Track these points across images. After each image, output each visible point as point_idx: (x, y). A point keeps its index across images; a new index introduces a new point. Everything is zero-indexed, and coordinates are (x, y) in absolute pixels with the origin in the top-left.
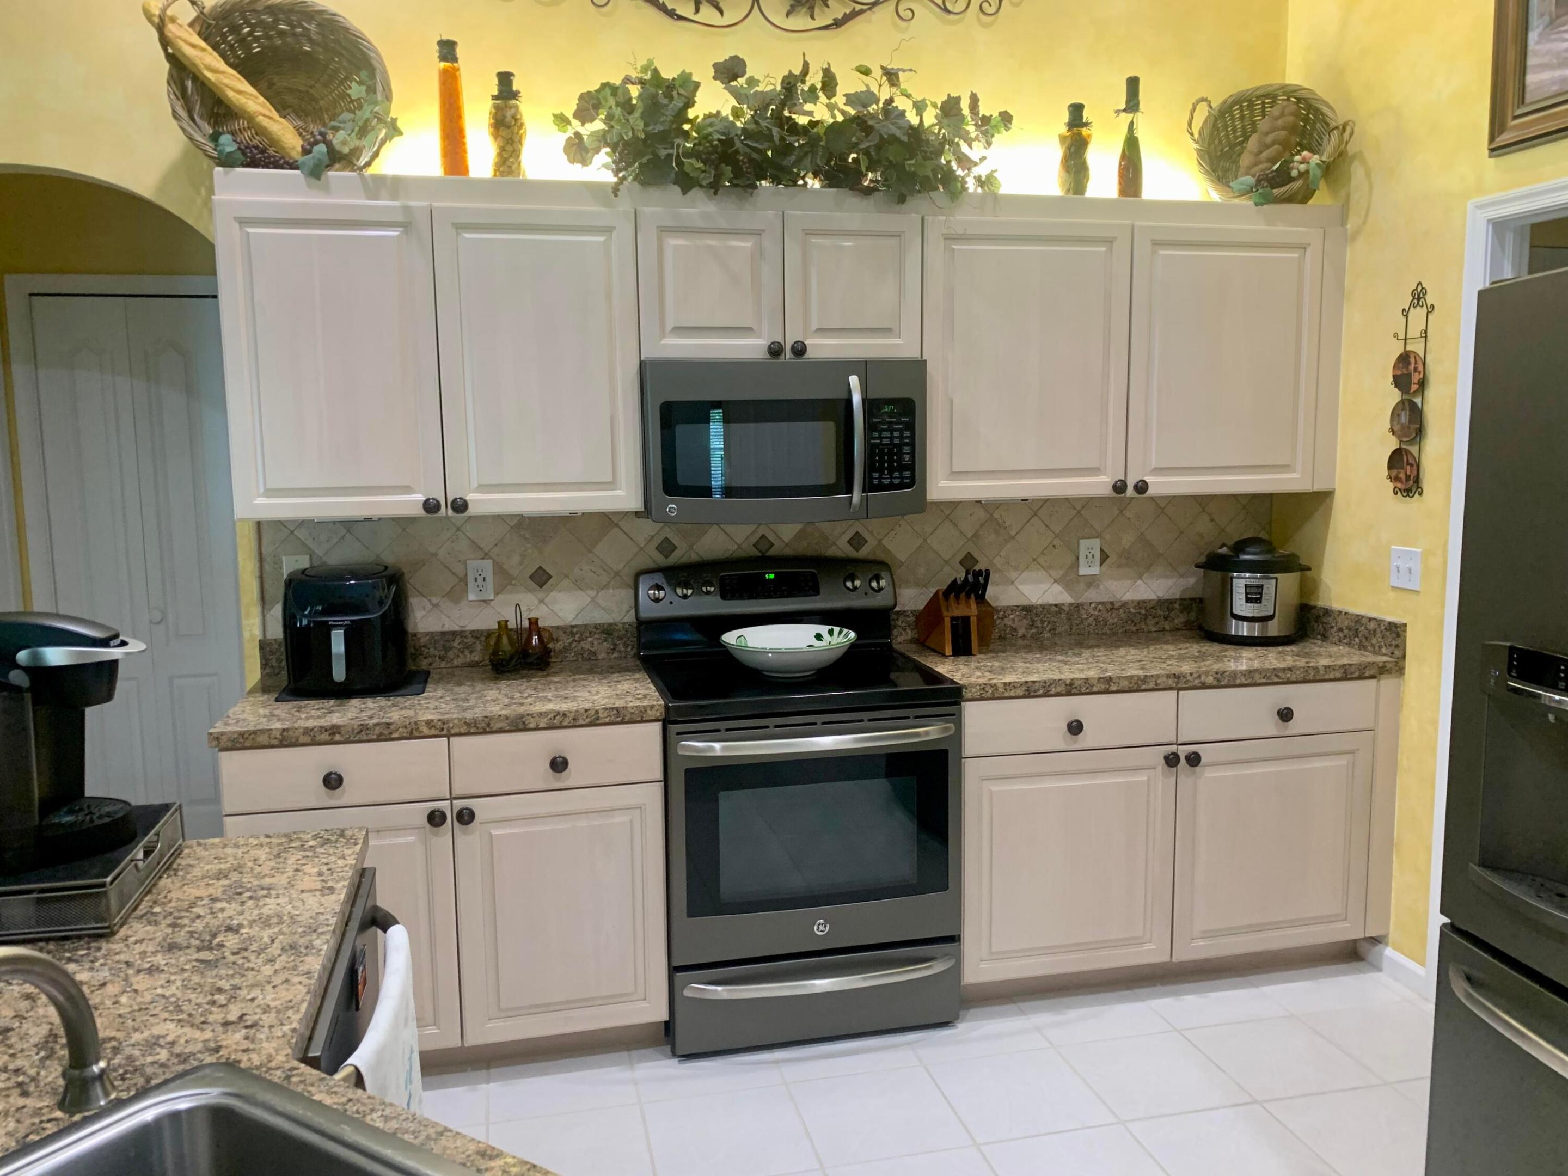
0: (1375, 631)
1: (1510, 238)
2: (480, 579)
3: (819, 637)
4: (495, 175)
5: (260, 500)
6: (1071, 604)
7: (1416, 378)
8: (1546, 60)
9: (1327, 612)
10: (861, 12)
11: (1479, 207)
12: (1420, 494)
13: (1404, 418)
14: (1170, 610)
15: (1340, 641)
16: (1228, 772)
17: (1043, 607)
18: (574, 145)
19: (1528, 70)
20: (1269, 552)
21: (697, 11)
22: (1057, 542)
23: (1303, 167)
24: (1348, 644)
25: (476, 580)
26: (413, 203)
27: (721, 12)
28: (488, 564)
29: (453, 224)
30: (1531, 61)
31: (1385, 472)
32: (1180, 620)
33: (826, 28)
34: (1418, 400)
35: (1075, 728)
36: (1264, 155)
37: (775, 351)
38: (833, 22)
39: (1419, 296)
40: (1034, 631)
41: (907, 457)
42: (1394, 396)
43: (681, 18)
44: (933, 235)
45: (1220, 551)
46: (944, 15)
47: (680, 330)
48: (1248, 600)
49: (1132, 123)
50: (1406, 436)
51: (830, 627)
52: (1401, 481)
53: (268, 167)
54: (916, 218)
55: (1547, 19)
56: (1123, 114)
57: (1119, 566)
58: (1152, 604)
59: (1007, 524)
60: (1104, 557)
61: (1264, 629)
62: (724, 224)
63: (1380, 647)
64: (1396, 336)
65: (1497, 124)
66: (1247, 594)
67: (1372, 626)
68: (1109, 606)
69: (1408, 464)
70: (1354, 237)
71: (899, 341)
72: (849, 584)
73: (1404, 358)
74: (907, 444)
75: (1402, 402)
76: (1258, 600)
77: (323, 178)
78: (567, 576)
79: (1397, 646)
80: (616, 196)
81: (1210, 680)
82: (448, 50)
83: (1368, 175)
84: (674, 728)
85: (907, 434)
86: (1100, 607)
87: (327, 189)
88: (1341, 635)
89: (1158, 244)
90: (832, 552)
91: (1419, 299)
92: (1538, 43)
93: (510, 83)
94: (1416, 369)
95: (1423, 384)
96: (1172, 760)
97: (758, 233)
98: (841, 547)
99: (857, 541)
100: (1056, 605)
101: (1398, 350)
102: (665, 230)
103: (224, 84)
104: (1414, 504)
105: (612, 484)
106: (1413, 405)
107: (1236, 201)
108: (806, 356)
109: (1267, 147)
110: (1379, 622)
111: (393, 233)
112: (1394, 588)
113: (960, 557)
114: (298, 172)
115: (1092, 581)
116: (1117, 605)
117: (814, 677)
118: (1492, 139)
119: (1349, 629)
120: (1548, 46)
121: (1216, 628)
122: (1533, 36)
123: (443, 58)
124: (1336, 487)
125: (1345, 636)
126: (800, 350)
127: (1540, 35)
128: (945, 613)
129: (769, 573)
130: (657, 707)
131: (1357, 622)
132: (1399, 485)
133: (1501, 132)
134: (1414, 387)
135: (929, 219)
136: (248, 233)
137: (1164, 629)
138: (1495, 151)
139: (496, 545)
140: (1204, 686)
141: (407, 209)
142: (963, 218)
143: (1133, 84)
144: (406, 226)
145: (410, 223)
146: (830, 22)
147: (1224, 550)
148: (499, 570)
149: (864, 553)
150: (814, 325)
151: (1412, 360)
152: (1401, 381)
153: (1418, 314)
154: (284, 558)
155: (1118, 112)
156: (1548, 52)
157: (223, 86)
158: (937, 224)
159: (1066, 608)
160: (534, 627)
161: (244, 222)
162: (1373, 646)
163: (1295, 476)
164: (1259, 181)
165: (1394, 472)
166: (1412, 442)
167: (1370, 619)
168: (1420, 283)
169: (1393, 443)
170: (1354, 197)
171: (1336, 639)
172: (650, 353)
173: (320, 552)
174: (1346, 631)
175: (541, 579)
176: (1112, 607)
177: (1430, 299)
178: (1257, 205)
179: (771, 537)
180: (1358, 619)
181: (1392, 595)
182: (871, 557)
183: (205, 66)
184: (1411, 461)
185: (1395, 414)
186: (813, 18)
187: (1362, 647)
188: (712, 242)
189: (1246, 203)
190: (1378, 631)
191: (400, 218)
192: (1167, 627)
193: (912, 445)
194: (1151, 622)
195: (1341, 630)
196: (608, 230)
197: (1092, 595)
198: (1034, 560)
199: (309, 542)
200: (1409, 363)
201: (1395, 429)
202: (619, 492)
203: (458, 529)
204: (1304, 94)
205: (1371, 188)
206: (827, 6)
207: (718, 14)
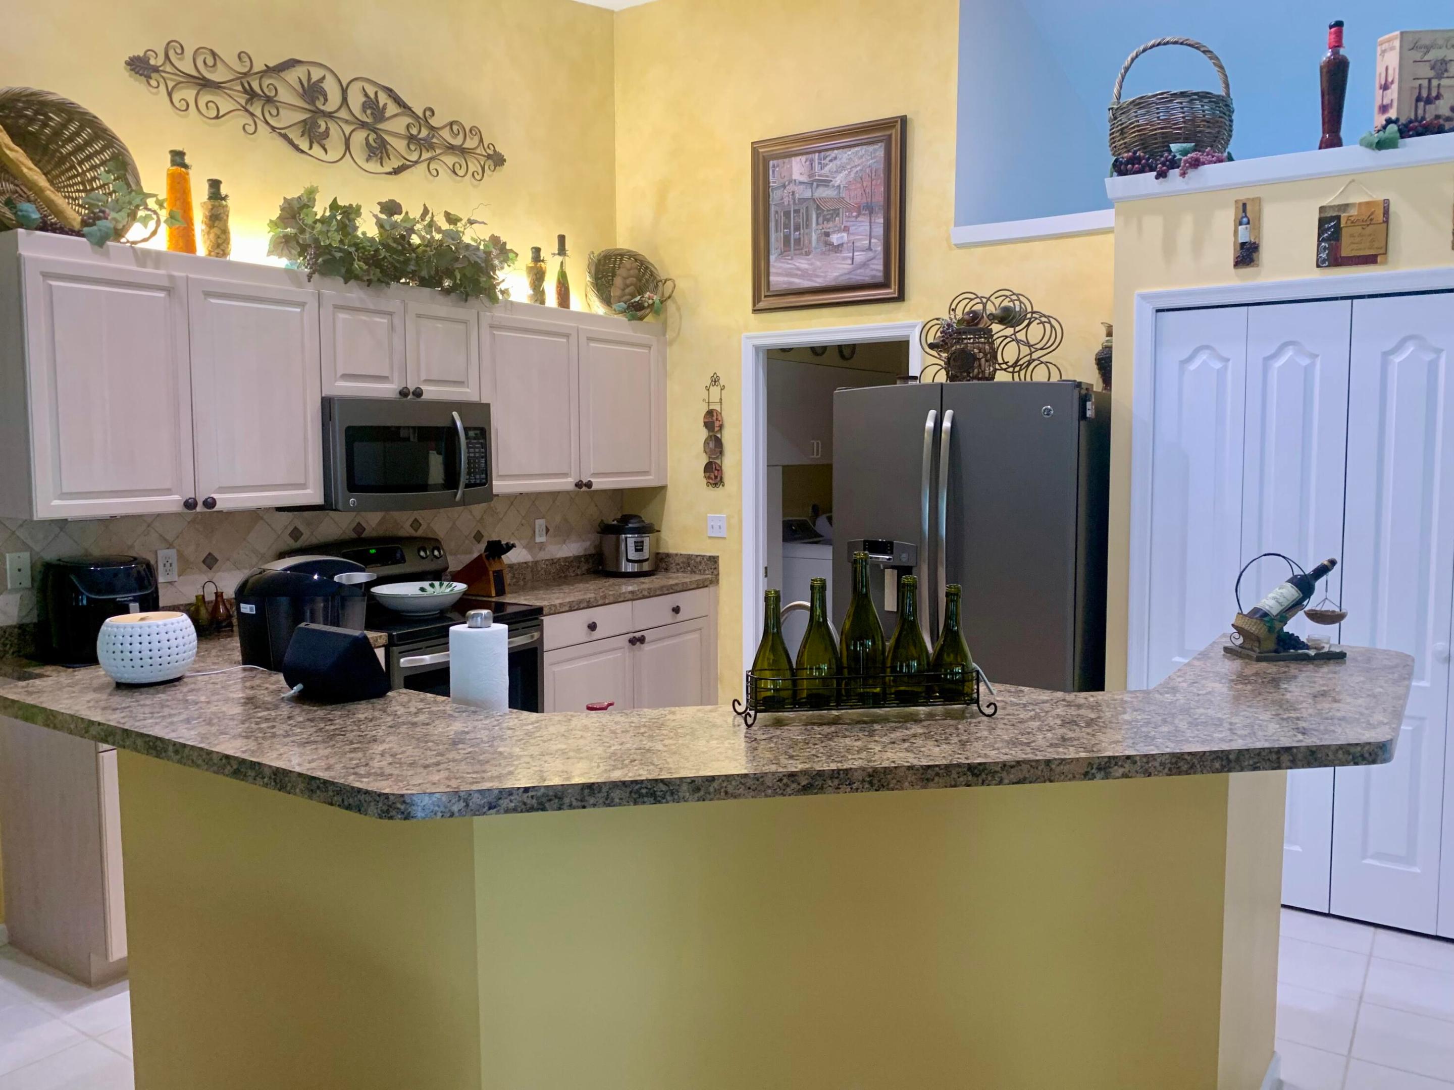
0: (700, 562)
1: (761, 355)
2: (168, 565)
3: (422, 589)
4: (210, 254)
5: (56, 502)
6: (532, 562)
7: (717, 424)
8: (780, 271)
9: (668, 555)
10: (408, 167)
11: (748, 338)
12: (723, 486)
13: (712, 445)
14: (580, 562)
15: (678, 571)
16: (660, 645)
17: (519, 564)
18: (281, 243)
19: (771, 274)
20: (639, 522)
21: (311, 148)
22: (523, 521)
23: (650, 302)
24: (684, 572)
25: (165, 565)
26: (176, 274)
27: (326, 152)
28: (172, 553)
29: (203, 292)
30: (772, 270)
31: (702, 474)
32: (585, 567)
33: (390, 173)
34: (719, 435)
35: (592, 627)
36: (627, 291)
37: (404, 393)
38: (392, 170)
39: (715, 380)
40: (514, 580)
41: (483, 465)
42: (704, 433)
43: (303, 152)
44: (485, 323)
45: (613, 523)
46: (454, 176)
47: (346, 377)
48: (637, 550)
49: (562, 263)
50: (713, 454)
51: (430, 582)
52: (712, 479)
53: (55, 232)
54: (474, 311)
55: (779, 251)
56: (557, 257)
57: (555, 536)
58: (571, 559)
59: (498, 511)
60: (547, 530)
61: (641, 567)
62: (372, 307)
63: (705, 570)
64: (704, 400)
65: (756, 298)
66: (635, 546)
67: (698, 559)
68: (551, 562)
69: (716, 469)
70: (671, 343)
71: (468, 390)
72: (422, 554)
73: (710, 413)
74: (482, 457)
75: (711, 436)
76: (641, 550)
77: (105, 246)
78: (228, 560)
79: (715, 568)
80: (309, 281)
81: (646, 593)
82: (178, 158)
83: (679, 309)
84: (395, 649)
85: (483, 450)
86: (547, 563)
87: (107, 255)
88: (678, 567)
89: (590, 339)
90: (402, 533)
91: (715, 382)
92: (775, 261)
93: (218, 188)
94: (717, 419)
95: (721, 427)
96: (633, 641)
97: (391, 314)
98: (406, 530)
99: (416, 524)
100: (526, 563)
101: (705, 409)
102: (337, 307)
103: (20, 162)
104: (719, 492)
105: (303, 486)
106: (717, 438)
107: (616, 316)
108: (423, 397)
109: (628, 286)
110: (704, 556)
111: (162, 295)
112: (710, 537)
113: (473, 534)
114: (84, 239)
115: (542, 546)
116: (555, 561)
117: (438, 615)
118: (754, 305)
119: (683, 563)
120: (780, 265)
121: (611, 568)
122: (772, 258)
123: (174, 163)
124: (668, 484)
125: (681, 568)
126: (418, 393)
127: (776, 258)
128: (489, 569)
129: (372, 549)
130: (383, 637)
131: (688, 559)
132: (711, 481)
133: (759, 302)
134: (716, 429)
135: (482, 313)
136: (51, 285)
137: (577, 575)
138: (755, 311)
139: (178, 537)
140: (644, 597)
141: (171, 277)
142: (498, 313)
143: (562, 239)
144: (169, 291)
145: (173, 288)
146: (390, 170)
147: (615, 522)
148: (181, 556)
149: (420, 533)
150: (423, 377)
151: (715, 414)
152: (709, 425)
153: (715, 390)
154: (7, 555)
155: (554, 254)
156: (781, 267)
157: (19, 163)
158: (486, 317)
159: (530, 564)
160: (219, 599)
161: (46, 275)
162: (700, 570)
163: (650, 477)
164: (628, 307)
165: (708, 474)
166: (717, 458)
167: (697, 556)
168: (715, 373)
169: (704, 460)
170: (670, 321)
171: (675, 570)
172: (328, 392)
173: (37, 548)
174: (681, 565)
175: (210, 562)
176: (553, 562)
177: (722, 382)
178: (629, 320)
179: (364, 525)
180: (689, 557)
181: (709, 541)
182: (424, 535)
183: (5, 144)
184: (718, 468)
185: (706, 443)
186: (382, 164)
187: (693, 572)
188: (364, 317)
189: (622, 318)
190: (703, 562)
191: (166, 283)
192: (579, 573)
193: (485, 457)
194: (571, 570)
195: (678, 564)
196: (302, 305)
197: (543, 556)
198: (513, 534)
199: (30, 542)
200: (713, 416)
201: (707, 450)
202: (309, 491)
203: (149, 526)
204: (640, 258)
205: (681, 318)
206: (390, 159)
207: (323, 152)
